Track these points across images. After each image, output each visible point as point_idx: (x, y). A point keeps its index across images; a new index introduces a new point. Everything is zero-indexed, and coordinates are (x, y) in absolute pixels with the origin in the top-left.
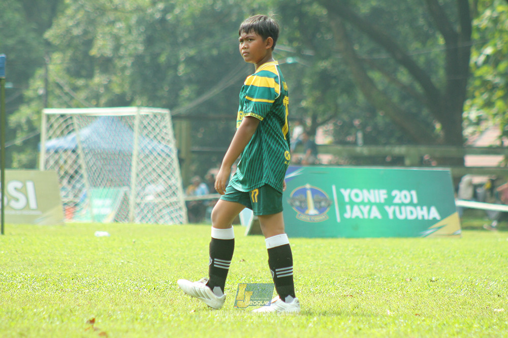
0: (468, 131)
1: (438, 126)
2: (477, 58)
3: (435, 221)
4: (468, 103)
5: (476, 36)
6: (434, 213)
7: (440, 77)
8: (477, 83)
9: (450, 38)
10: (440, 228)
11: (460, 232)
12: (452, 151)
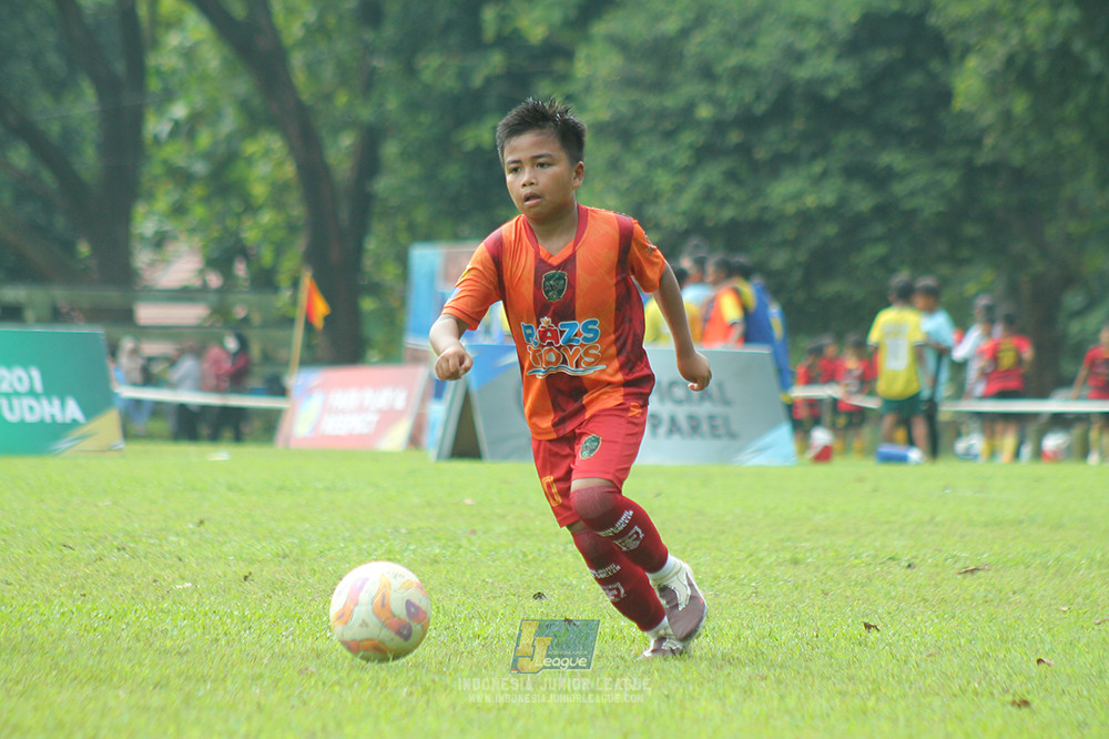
0: (142, 258)
1: (84, 249)
2: (156, 126)
3: (75, 423)
4: (140, 210)
5: (154, 84)
6: (73, 410)
7: (89, 160)
8: (157, 170)
9: (108, 87)
10: (83, 438)
11: (122, 446)
12: (112, 296)
